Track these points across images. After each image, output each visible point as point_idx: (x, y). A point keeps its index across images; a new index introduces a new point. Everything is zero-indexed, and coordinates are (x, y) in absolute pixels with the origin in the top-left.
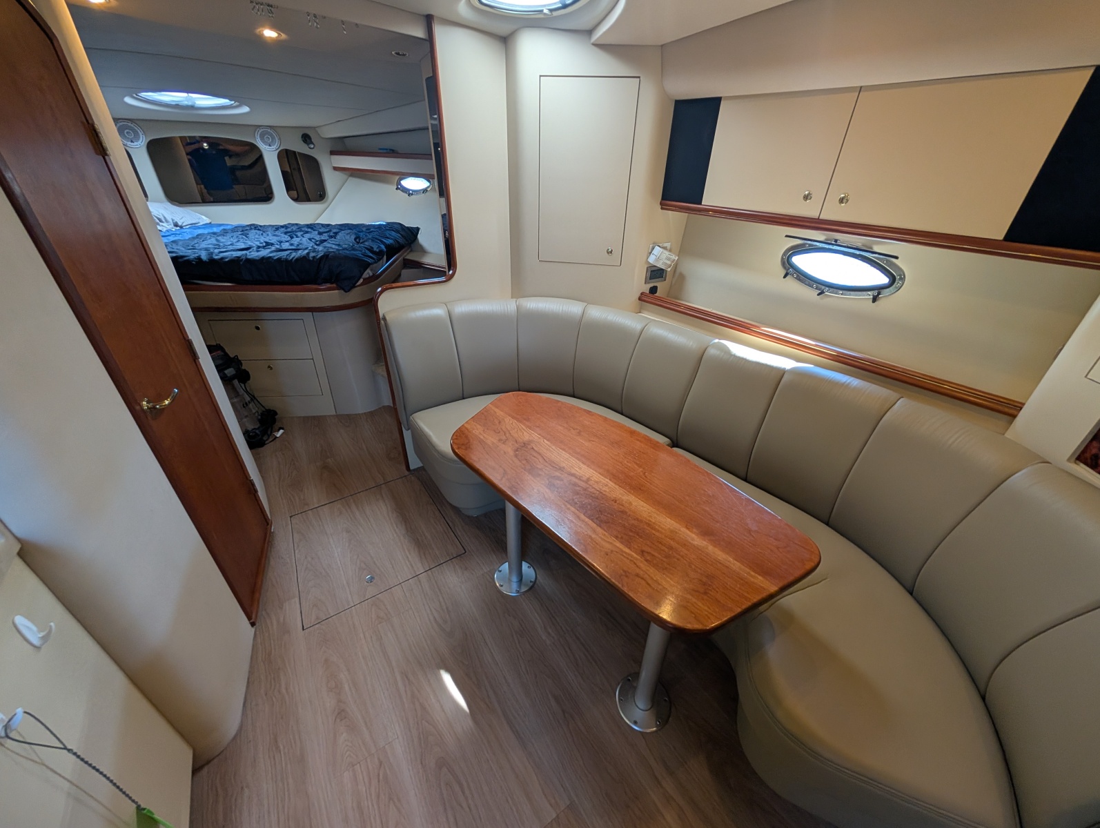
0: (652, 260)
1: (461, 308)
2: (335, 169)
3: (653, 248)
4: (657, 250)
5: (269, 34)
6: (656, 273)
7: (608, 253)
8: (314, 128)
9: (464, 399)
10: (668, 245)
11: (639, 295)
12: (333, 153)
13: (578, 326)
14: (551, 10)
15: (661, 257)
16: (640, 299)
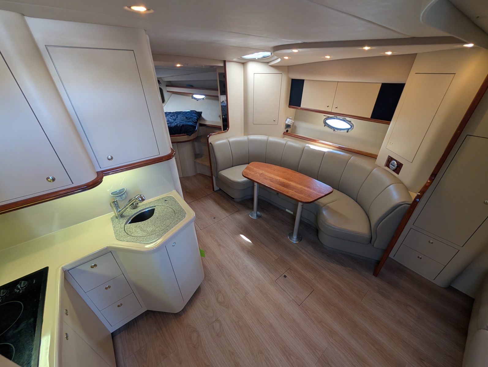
0: (287, 122)
1: (231, 140)
2: (168, 91)
3: (287, 119)
4: (288, 119)
5: (178, 65)
6: (288, 126)
7: (274, 121)
8: (161, 78)
9: (232, 167)
10: (291, 118)
11: (283, 133)
12: (167, 86)
13: (267, 143)
14: (258, 58)
15: (289, 121)
16: (284, 134)
